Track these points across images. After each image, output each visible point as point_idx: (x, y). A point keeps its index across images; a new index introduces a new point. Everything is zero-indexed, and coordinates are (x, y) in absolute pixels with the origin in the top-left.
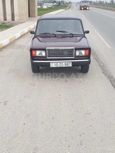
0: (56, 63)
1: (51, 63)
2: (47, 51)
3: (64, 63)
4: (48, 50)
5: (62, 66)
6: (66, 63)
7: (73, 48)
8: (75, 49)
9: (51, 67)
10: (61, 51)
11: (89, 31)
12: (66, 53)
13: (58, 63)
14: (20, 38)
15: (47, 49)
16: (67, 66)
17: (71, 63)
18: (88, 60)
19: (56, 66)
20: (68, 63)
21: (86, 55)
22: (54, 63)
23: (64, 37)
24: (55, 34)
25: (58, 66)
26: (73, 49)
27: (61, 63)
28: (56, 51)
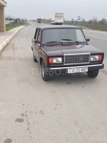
0: (73, 69)
1: (68, 69)
2: (64, 57)
3: (81, 69)
4: (66, 56)
5: (78, 72)
6: (83, 68)
7: (89, 53)
8: (91, 54)
9: (68, 73)
10: (77, 57)
11: (89, 39)
12: (81, 59)
13: (75, 69)
14: (3, 51)
15: (64, 56)
16: (83, 71)
17: (87, 68)
18: (102, 65)
19: (73, 72)
20: (85, 68)
21: (100, 60)
22: (71, 69)
23: (70, 44)
24: (62, 42)
25: (76, 72)
26: (88, 55)
27: (78, 69)
28: (73, 57)
